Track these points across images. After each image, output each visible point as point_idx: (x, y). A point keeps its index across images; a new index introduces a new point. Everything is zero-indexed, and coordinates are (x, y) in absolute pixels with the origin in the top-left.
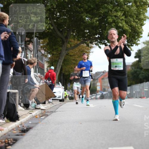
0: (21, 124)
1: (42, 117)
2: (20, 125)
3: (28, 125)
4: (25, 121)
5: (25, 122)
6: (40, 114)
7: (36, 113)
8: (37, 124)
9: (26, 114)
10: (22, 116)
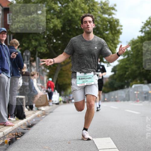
0: (27, 122)
4: (31, 119)
6: (41, 114)
8: (39, 121)
9: (31, 114)
10: (28, 115)
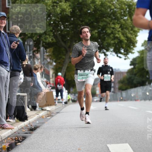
0: (29, 124)
1: (48, 118)
2: (28, 124)
3: (36, 125)
4: (33, 120)
5: (33, 122)
6: (46, 115)
7: (42, 113)
8: (43, 123)
9: (34, 115)
10: (30, 116)
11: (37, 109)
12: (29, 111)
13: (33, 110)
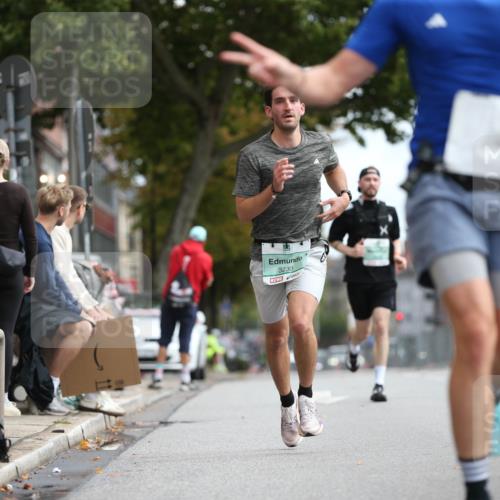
0: (17, 480)
1: (107, 448)
2: (11, 481)
3: (48, 483)
4: (36, 462)
5: (34, 471)
6: (100, 433)
7: (81, 427)
8: (85, 475)
9: (37, 434)
10: (20, 441)
11: (56, 404)
12: (14, 417)
13: (35, 409)
